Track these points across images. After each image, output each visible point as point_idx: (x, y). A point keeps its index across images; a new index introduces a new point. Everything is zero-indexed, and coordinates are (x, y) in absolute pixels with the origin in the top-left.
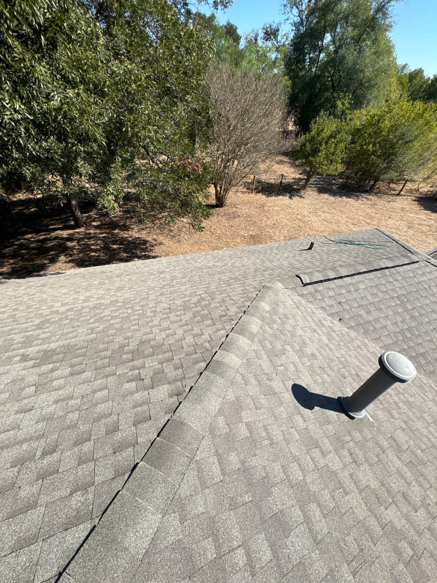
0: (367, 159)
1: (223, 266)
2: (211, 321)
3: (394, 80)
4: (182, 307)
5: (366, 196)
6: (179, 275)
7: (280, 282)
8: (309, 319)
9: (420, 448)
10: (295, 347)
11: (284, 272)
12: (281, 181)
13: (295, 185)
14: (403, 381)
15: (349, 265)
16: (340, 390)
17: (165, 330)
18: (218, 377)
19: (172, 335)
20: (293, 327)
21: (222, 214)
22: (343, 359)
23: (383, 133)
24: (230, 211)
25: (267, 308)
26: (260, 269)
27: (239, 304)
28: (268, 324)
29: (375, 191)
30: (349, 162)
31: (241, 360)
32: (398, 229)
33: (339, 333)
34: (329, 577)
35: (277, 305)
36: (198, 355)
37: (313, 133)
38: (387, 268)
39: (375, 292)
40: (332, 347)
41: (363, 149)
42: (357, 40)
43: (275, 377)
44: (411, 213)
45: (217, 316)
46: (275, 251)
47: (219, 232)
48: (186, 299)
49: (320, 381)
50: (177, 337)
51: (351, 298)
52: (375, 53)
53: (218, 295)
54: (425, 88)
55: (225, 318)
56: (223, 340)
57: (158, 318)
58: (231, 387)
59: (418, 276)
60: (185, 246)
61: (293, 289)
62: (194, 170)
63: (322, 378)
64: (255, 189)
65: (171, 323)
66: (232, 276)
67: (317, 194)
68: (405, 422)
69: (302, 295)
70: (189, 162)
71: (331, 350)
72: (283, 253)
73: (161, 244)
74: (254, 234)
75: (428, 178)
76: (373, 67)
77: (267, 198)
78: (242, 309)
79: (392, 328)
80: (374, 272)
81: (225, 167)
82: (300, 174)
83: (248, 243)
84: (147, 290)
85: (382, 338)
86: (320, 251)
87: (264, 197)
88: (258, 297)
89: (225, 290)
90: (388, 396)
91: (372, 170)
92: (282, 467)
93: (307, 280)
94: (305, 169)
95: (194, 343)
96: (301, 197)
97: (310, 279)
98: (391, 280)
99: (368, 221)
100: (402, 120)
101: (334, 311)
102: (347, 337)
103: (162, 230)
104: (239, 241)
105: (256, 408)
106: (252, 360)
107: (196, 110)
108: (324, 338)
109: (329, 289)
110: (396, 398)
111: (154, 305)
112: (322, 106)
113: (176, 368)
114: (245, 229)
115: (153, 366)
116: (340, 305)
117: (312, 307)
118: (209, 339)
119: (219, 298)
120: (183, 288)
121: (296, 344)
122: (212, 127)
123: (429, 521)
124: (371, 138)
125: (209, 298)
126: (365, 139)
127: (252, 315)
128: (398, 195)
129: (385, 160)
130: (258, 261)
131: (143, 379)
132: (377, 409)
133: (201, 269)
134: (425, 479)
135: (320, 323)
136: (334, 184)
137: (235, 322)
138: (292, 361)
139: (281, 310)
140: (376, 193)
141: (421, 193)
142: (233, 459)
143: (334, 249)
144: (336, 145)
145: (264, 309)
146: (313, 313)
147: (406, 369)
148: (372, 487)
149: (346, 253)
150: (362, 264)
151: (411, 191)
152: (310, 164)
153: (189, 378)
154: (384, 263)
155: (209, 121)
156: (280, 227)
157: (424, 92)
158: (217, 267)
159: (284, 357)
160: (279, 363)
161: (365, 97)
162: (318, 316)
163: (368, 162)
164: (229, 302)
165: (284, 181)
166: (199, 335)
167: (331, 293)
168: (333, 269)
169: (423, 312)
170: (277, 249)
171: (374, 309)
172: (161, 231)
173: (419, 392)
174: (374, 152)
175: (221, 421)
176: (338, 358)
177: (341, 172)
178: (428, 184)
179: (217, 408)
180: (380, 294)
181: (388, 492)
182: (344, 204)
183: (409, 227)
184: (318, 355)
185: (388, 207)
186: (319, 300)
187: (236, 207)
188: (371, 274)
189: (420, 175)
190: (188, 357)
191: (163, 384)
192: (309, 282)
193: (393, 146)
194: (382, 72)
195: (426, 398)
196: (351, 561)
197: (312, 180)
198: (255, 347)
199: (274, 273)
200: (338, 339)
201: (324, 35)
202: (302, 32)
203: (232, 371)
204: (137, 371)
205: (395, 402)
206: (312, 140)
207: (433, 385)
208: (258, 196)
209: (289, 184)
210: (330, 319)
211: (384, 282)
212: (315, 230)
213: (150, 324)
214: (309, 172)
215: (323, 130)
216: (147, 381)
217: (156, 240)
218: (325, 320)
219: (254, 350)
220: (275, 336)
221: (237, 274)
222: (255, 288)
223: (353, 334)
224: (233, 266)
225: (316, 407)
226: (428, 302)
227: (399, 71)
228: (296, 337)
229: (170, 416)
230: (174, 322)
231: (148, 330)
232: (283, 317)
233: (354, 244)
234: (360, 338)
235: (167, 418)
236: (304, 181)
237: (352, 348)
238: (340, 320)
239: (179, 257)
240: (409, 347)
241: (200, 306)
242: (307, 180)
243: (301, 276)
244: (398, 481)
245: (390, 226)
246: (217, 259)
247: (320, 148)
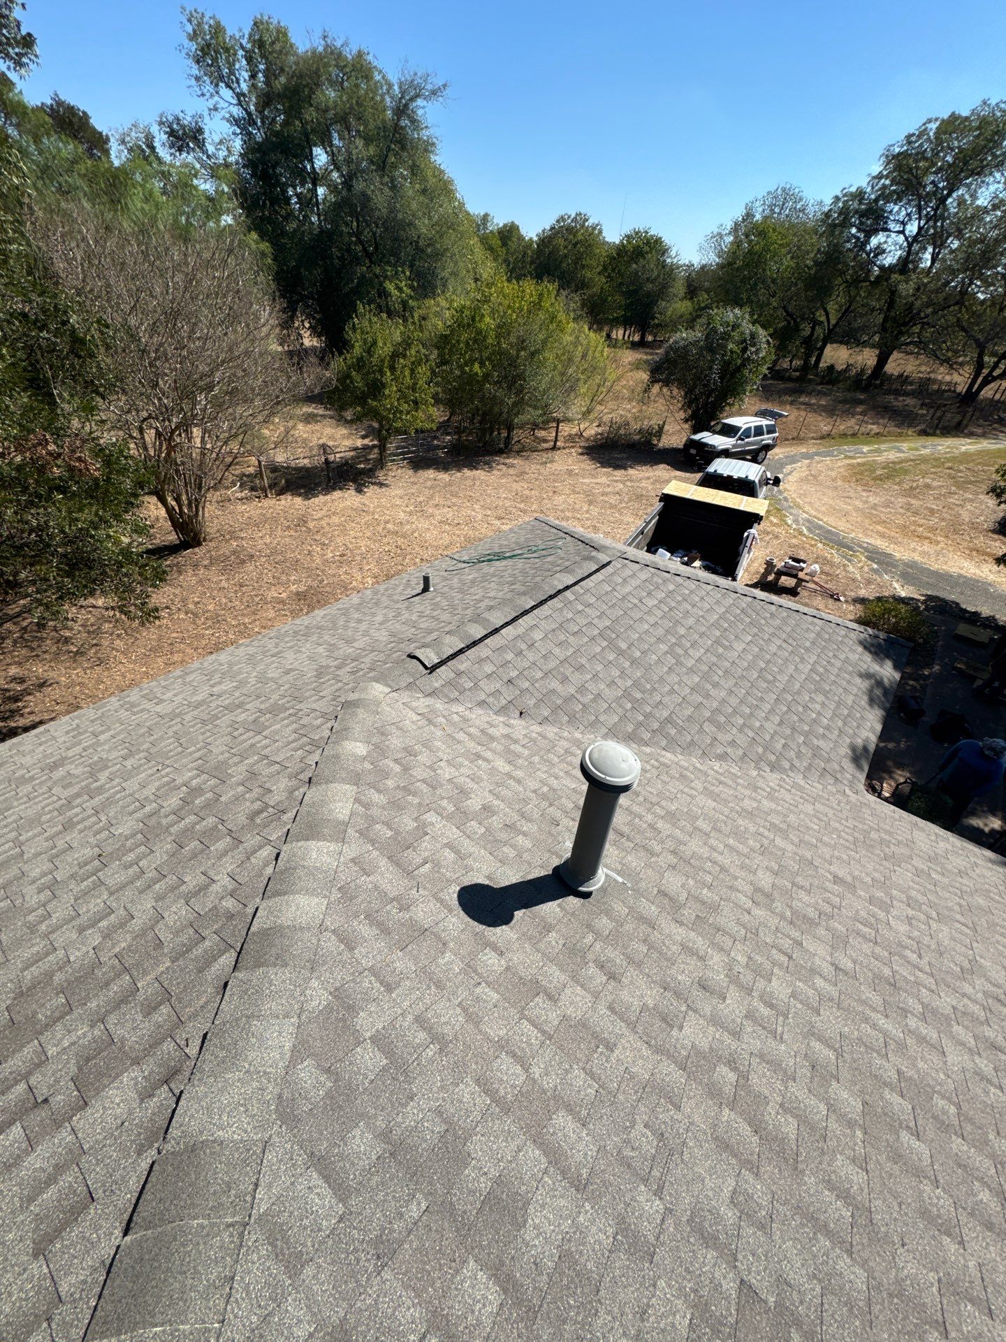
0: (479, 391)
1: (237, 687)
2: (228, 839)
3: (474, 241)
4: (139, 836)
5: (502, 461)
6: (115, 754)
7: (377, 682)
8: (461, 736)
9: (704, 884)
10: (445, 809)
11: (382, 657)
12: (326, 460)
13: (360, 463)
14: (626, 788)
15: (504, 602)
16: (553, 854)
17: (93, 923)
18: (271, 971)
19: (122, 925)
20: (431, 767)
21: (206, 562)
22: (545, 789)
23: (490, 341)
24: (225, 550)
25: (361, 749)
26: (328, 667)
27: (293, 766)
28: (372, 786)
29: (516, 448)
30: (450, 400)
31: (325, 897)
32: (574, 510)
33: (526, 740)
34: (619, 1237)
35: (383, 734)
36: (207, 943)
37: (357, 350)
38: (567, 588)
39: (562, 637)
40: (519, 774)
41: (466, 373)
42: (382, 165)
43: (417, 896)
44: (583, 478)
45: (242, 819)
46: (356, 616)
47: (211, 607)
48: (148, 809)
49: (512, 853)
50: (136, 924)
51: (526, 664)
52: (424, 191)
53: (236, 764)
54: (532, 257)
55: (265, 814)
56: (269, 870)
57: (67, 898)
58: (315, 975)
59: (618, 588)
60: (124, 667)
61: (409, 686)
62: (71, 469)
63: (513, 846)
64: (270, 487)
65: (111, 894)
66: (262, 707)
67: (411, 472)
68: (674, 852)
69: (433, 694)
70: (50, 453)
71: (519, 781)
72: (374, 615)
73: (42, 685)
74: (302, 589)
75: (589, 411)
76: (430, 218)
77: (306, 503)
78: (301, 777)
79: (610, 694)
80: (549, 603)
81: (171, 449)
82: (363, 437)
83: (295, 614)
84: (14, 834)
85: (602, 718)
86: (446, 589)
87: (298, 500)
88: (338, 734)
89: (252, 745)
90: (637, 820)
91: (496, 410)
92: (478, 1082)
93: (431, 657)
94: (370, 426)
95: (191, 917)
96: (381, 485)
97: (437, 654)
98: (580, 607)
99: (522, 506)
100: (511, 315)
101: (504, 702)
102: (542, 743)
103: (35, 644)
104: (271, 614)
105: (389, 988)
106: (352, 885)
107: (25, 315)
108: (501, 765)
109: (481, 661)
110: (649, 817)
111: (47, 866)
112: (358, 293)
113: (150, 1009)
114: (277, 582)
115: (73, 1044)
116: (511, 687)
117: (461, 709)
118: (231, 886)
119: (238, 772)
120: (132, 785)
121: (444, 803)
122: (92, 356)
123: (746, 1002)
124: (472, 350)
125: (213, 782)
126: (461, 354)
127: (328, 782)
128: (554, 448)
129: (509, 388)
130: (321, 649)
131: (46, 1101)
132: (624, 854)
133: (178, 715)
134: (725, 933)
135: (486, 738)
136: (438, 447)
137: (291, 815)
138: (445, 841)
139: (395, 742)
140: (518, 452)
141: (588, 440)
142: (362, 1143)
143: (470, 577)
144: (412, 371)
145: (353, 755)
146: (466, 720)
147: (623, 766)
148: (651, 1003)
149: (494, 579)
150: (524, 594)
151: (571, 438)
152: (374, 414)
153: (194, 1016)
154: (559, 581)
155: (77, 342)
156: (358, 558)
157: (532, 263)
158: (219, 696)
159: (426, 844)
160: (419, 860)
161: (434, 275)
162: (478, 722)
163: (484, 396)
164: (267, 771)
165: (331, 458)
166: (202, 889)
167: (489, 668)
168: (477, 619)
169: (646, 647)
170: (357, 610)
171: (571, 669)
172: (33, 649)
173: (681, 787)
174: (487, 376)
175: (307, 1073)
176: (535, 791)
177: (444, 422)
178: (592, 422)
179: (288, 1046)
180: (571, 639)
181: (677, 995)
182: (469, 482)
183: (590, 503)
184: (496, 802)
185: (545, 473)
186: (470, 689)
187: (236, 539)
188: (545, 607)
189: (574, 409)
190: (181, 962)
191: (117, 1076)
192: (437, 661)
193: (513, 363)
194: (449, 228)
195: (694, 792)
196: (650, 1172)
197: (391, 447)
198: (350, 851)
199: (362, 666)
200: (526, 752)
201: (311, 150)
202: (259, 139)
203: (307, 935)
204: (22, 1087)
205: (650, 825)
206: (360, 364)
207: (698, 765)
208: (283, 502)
209: (347, 463)
210: (502, 719)
211: (570, 615)
212: (432, 546)
213: (43, 927)
214: (380, 431)
215: (375, 343)
216: (59, 1098)
217: (22, 681)
218: (492, 726)
219: (353, 860)
220: (396, 805)
221: (275, 697)
222: (324, 715)
223: (551, 731)
224: (263, 679)
225: (516, 913)
226: (646, 627)
227: (479, 225)
228: (442, 786)
229: (154, 1152)
230: (123, 887)
231: (39, 946)
232: (404, 755)
233: (505, 558)
234: (566, 734)
235: (144, 1165)
236: (376, 450)
237: (556, 760)
238: (521, 713)
239: (104, 705)
240: (646, 716)
241: (190, 813)
242: (382, 448)
243: (418, 654)
244: (687, 964)
245: (560, 508)
246: (217, 677)
247: (384, 381)
